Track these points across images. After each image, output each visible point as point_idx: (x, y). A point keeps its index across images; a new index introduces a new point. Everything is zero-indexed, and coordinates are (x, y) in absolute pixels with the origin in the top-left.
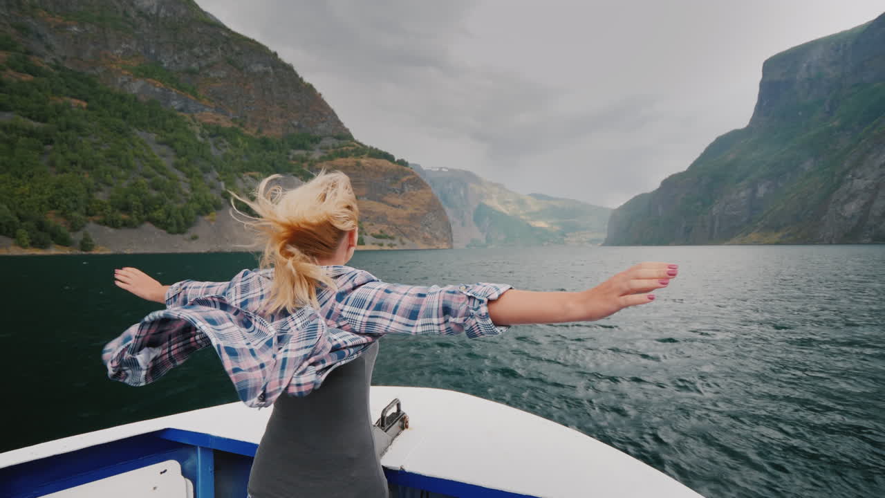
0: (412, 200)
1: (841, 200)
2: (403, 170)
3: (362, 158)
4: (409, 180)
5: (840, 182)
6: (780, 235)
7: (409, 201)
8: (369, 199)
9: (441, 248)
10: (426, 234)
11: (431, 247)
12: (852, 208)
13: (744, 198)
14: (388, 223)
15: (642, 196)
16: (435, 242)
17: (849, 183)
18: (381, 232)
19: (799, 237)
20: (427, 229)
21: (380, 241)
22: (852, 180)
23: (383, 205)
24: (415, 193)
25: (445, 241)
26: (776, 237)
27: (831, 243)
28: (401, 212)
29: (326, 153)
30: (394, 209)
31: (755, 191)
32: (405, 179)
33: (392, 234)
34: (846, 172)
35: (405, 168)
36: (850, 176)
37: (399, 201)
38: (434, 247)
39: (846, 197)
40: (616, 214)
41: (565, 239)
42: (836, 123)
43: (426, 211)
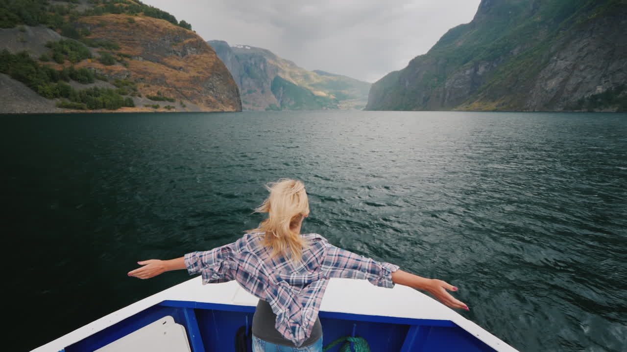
0: (195, 63)
1: (546, 77)
2: (184, 32)
3: (136, 15)
4: (191, 43)
5: (547, 62)
6: (497, 103)
7: (192, 64)
8: (144, 59)
9: (225, 110)
10: (210, 98)
11: (215, 110)
12: (553, 83)
13: (468, 75)
14: (167, 85)
15: (394, 73)
16: (220, 104)
17: (554, 64)
18: (159, 93)
19: (511, 105)
20: (211, 92)
21: (157, 103)
22: (556, 61)
23: (162, 67)
24: (198, 56)
25: (231, 104)
26: (493, 105)
27: (534, 111)
28: (182, 75)
29: (94, 7)
30: (175, 72)
31: (476, 70)
32: (187, 41)
33: (172, 96)
34: (552, 55)
35: (188, 31)
36: (555, 58)
37: (181, 64)
38: (219, 110)
39: (550, 75)
40: (374, 87)
41: (338, 105)
42: (539, 19)
43: (209, 75)
